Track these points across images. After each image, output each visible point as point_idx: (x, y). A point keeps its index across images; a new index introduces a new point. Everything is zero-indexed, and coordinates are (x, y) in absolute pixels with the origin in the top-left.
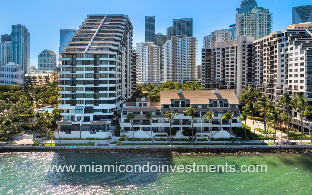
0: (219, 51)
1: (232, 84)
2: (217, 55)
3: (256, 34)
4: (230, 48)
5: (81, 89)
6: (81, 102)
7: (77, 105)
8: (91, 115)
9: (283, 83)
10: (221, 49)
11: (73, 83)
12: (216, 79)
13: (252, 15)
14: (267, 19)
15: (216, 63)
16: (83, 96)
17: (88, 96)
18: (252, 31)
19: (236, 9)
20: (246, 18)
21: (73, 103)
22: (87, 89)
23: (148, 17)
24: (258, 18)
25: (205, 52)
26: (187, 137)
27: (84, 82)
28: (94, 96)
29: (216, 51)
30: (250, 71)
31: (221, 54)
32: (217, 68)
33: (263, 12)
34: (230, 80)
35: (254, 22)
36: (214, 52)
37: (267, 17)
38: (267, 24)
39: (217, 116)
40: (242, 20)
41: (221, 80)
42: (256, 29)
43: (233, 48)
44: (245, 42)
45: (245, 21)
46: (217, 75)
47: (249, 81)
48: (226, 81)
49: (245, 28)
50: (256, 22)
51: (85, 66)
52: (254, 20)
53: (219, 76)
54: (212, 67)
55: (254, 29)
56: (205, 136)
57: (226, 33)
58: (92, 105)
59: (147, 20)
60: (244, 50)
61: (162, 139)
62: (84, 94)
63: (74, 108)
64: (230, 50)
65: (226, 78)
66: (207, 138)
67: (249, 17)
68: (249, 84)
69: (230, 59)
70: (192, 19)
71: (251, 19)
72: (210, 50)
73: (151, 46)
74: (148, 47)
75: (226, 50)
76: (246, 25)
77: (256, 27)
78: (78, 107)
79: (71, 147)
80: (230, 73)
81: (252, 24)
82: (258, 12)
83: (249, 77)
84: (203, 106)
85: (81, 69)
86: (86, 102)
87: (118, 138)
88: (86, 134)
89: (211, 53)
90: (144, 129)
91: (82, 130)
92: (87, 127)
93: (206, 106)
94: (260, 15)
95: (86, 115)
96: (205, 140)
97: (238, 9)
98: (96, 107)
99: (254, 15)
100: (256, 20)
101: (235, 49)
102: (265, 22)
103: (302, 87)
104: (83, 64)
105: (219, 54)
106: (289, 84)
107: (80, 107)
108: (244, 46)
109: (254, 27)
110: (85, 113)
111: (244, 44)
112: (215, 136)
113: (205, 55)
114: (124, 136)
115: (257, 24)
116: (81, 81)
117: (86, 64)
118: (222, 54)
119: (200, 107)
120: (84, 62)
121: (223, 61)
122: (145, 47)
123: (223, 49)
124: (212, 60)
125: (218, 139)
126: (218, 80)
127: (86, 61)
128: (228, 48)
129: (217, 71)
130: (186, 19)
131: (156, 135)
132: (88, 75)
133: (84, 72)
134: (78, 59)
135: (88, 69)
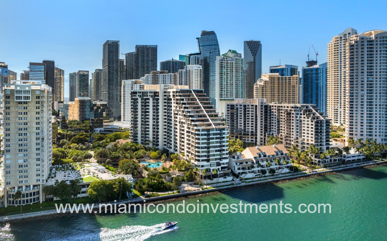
0: (241, 107)
1: (252, 132)
2: (239, 109)
3: (232, 76)
4: (250, 106)
5: (213, 151)
6: (213, 160)
7: (210, 162)
8: (220, 167)
9: (298, 137)
10: (243, 106)
11: (208, 148)
12: (239, 128)
13: (229, 58)
14: (241, 63)
15: (239, 116)
16: (214, 155)
17: (217, 155)
18: (229, 73)
19: (197, 38)
20: (225, 60)
21: (208, 161)
22: (216, 151)
24: (234, 62)
25: (229, 107)
26: (272, 174)
27: (214, 147)
28: (220, 155)
29: (239, 107)
30: (266, 124)
31: (242, 109)
32: (239, 119)
33: (238, 56)
34: (250, 129)
35: (231, 65)
36: (237, 107)
37: (241, 61)
38: (241, 67)
40: (222, 62)
41: (243, 128)
42: (232, 72)
43: (253, 106)
44: (262, 103)
45: (224, 64)
46: (239, 125)
47: (266, 131)
48: (247, 130)
49: (224, 70)
50: (232, 65)
51: (215, 136)
52: (231, 63)
53: (241, 126)
54: (235, 118)
55: (231, 71)
57: (200, 70)
58: (219, 161)
60: (262, 109)
61: (260, 177)
64: (250, 107)
65: (247, 127)
66: (279, 173)
67: (227, 60)
68: (266, 133)
69: (250, 114)
70: (157, 47)
71: (229, 62)
72: (234, 105)
74: (139, 86)
75: (247, 107)
76: (225, 67)
77: (232, 70)
79: (224, 187)
80: (250, 124)
81: (229, 66)
82: (234, 56)
83: (266, 127)
84: (273, 155)
85: (213, 139)
86: (216, 159)
87: (239, 179)
88: (221, 179)
89: (234, 108)
90: (249, 172)
91: (219, 177)
92: (221, 175)
94: (236, 59)
97: (198, 38)
98: (221, 162)
99: (231, 58)
100: (232, 63)
101: (254, 107)
102: (240, 66)
103: (312, 141)
105: (241, 109)
106: (303, 137)
107: (213, 162)
108: (262, 106)
109: (231, 69)
110: (217, 166)
111: (262, 104)
113: (229, 109)
114: (241, 178)
115: (234, 66)
117: (216, 135)
118: (244, 109)
119: (271, 156)
120: (214, 134)
121: (245, 114)
123: (245, 106)
124: (235, 113)
125: (284, 174)
126: (241, 128)
127: (216, 133)
128: (248, 106)
129: (239, 122)
130: (150, 46)
131: (256, 175)
132: (217, 142)
133: (215, 140)
134: (211, 132)
135: (216, 138)
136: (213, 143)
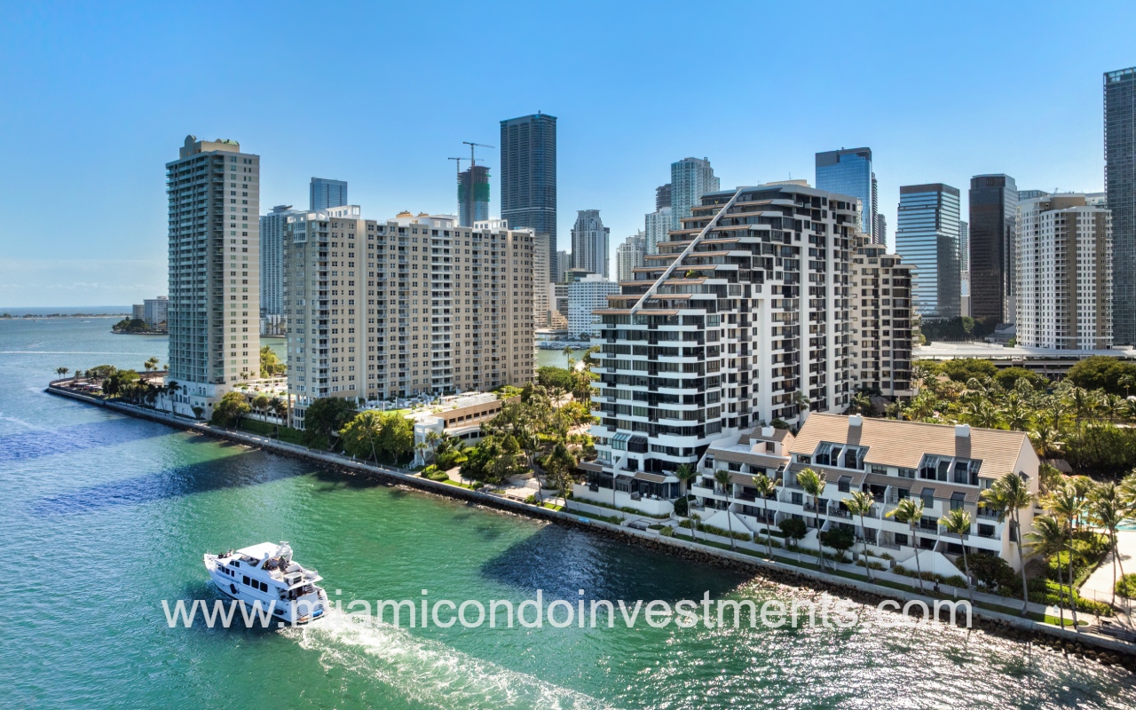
5: (626, 395)
6: (625, 425)
7: (617, 430)
8: (640, 458)
11: (612, 381)
16: (629, 410)
17: (638, 411)
21: (612, 425)
22: (637, 396)
23: (1118, 74)
26: (831, 550)
27: (633, 381)
28: (651, 414)
39: (931, 507)
51: (632, 343)
56: (886, 556)
58: (645, 435)
59: (1113, 86)
62: (630, 407)
63: (611, 435)
66: (887, 563)
73: (1065, 210)
78: (620, 434)
79: (581, 519)
84: (901, 471)
85: (626, 350)
86: (635, 426)
87: (681, 520)
88: (623, 499)
90: (737, 509)
91: (617, 489)
92: (626, 482)
93: (911, 473)
95: (632, 455)
96: (878, 567)
98: (652, 441)
104: (628, 339)
107: (623, 434)
110: (629, 450)
112: (910, 564)
114: (696, 517)
116: (626, 376)
117: (634, 339)
119: (893, 473)
120: (631, 335)
122: (1044, 214)
125: (913, 574)
127: (634, 331)
131: (762, 530)
132: (637, 365)
133: (631, 357)
134: (619, 327)
135: (638, 350)
136: (626, 365)
